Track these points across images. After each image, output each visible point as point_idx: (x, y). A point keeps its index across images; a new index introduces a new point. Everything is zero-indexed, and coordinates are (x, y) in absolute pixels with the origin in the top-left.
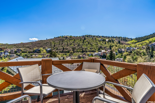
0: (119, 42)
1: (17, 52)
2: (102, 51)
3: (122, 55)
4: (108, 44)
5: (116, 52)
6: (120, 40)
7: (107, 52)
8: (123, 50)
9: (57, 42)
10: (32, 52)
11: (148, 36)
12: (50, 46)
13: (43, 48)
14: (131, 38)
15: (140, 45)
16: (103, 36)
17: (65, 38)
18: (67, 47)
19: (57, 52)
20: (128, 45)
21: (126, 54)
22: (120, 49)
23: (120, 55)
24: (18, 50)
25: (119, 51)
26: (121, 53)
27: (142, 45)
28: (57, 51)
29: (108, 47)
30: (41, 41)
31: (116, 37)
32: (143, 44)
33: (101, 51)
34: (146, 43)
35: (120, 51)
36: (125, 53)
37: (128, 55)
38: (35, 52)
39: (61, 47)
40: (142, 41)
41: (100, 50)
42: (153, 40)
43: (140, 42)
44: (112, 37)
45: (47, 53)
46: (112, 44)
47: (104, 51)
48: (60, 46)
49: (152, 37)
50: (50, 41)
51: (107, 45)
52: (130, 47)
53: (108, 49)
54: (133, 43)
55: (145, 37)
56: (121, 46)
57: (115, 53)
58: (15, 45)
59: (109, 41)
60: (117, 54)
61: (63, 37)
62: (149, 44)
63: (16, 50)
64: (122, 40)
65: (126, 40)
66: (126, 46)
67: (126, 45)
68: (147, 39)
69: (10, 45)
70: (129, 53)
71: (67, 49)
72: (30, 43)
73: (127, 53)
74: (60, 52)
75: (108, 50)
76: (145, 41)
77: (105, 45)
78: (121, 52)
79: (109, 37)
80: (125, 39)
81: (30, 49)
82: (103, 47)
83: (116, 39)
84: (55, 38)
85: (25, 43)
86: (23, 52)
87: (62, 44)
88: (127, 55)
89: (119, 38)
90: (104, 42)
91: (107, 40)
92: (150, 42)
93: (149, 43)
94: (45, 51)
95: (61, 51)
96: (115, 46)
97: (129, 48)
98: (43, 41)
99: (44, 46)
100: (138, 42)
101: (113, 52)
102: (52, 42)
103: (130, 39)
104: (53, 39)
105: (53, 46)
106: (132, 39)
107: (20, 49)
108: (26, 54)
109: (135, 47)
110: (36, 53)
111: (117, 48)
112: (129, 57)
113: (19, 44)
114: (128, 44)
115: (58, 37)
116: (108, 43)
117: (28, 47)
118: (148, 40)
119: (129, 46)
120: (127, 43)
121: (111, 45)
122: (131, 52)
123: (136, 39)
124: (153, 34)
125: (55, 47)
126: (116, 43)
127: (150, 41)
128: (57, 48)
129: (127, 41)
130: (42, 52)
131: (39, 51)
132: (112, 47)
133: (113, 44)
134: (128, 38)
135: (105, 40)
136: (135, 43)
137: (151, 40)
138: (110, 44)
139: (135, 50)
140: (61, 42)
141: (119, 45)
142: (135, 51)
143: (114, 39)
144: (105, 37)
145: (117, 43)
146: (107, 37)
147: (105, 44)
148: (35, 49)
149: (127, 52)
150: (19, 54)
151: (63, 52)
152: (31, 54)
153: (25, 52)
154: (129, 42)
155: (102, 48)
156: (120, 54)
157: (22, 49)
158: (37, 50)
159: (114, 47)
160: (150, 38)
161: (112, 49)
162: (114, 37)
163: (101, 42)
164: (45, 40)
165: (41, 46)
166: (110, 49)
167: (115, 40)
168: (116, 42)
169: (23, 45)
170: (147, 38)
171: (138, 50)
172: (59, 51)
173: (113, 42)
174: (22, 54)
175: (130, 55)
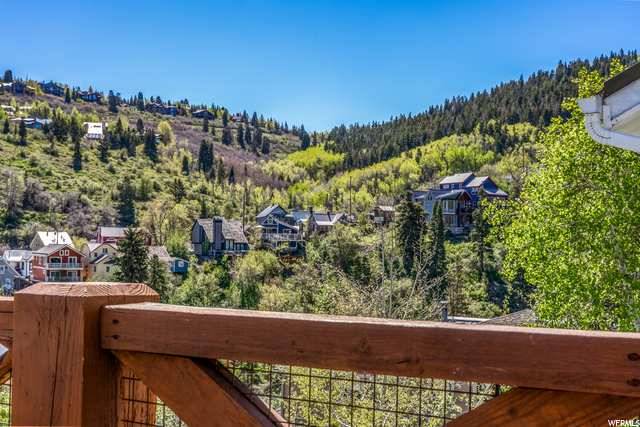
0: (206, 158)
2: (47, 238)
3: (225, 282)
4: (100, 170)
5: (178, 253)
6: (209, 139)
7: (92, 246)
8: (234, 229)
11: (414, 122)
14: (299, 126)
15: (363, 194)
16: (51, 89)
20: (276, 192)
21: (259, 269)
22: (208, 225)
23: (212, 278)
25: (199, 237)
26: (219, 256)
27: (373, 190)
29: (105, 204)
31: (178, 110)
32: (382, 185)
33: (27, 242)
34: (401, 181)
35: (210, 236)
36: (249, 263)
37: (271, 273)
40: (374, 160)
41: (21, 232)
42: (443, 158)
43: (365, 163)
44: (138, 103)
46: (135, 168)
47: (64, 238)
49: (439, 136)
51: (99, 181)
52: (294, 205)
53: (106, 222)
54: (312, 173)
55: (397, 124)
56: (223, 193)
57: (166, 258)
59: (117, 141)
60: (182, 273)
62: (423, 187)
64: (227, 140)
65: (258, 138)
66: (259, 194)
67: (258, 190)
68: (409, 144)
70: (281, 254)
73: (269, 257)
75: (105, 232)
76: (395, 161)
77: (79, 179)
78: (215, 251)
79: (114, 102)
80: (256, 137)
82: (53, 198)
83: (178, 130)
88: (262, 279)
89: (206, 115)
90: (65, 150)
91: (95, 129)
92: (428, 173)
93: (421, 181)
96: (166, 196)
97: (280, 214)
100: (350, 164)
101: (153, 251)
103: (295, 132)
106: (305, 141)
109: (328, 205)
111: (181, 210)
112: (280, 293)
114: (280, 182)
116: (104, 158)
118: (414, 152)
119: (280, 198)
120: (267, 166)
121: (136, 184)
122: (297, 251)
123: (339, 139)
124: (448, 106)
126: (175, 164)
127: (424, 159)
129: (266, 151)
132: (144, 198)
133: (149, 173)
134: (278, 130)
135: (77, 132)
136: (331, 171)
137: (431, 151)
138: (122, 171)
139: (324, 231)
141: (200, 181)
142: (324, 242)
143: (164, 125)
144: (72, 97)
145: (186, 167)
146: (95, 98)
147: (77, 166)
149: (264, 246)
154: (285, 165)
155: (43, 209)
156: (206, 265)
159: (158, 203)
160: (425, 140)
161: (144, 218)
162: (158, 108)
163: (36, 150)
166: (127, 218)
167: (165, 139)
168: (178, 150)
170: (409, 134)
171: (351, 232)
173: (151, 152)
175: (287, 273)
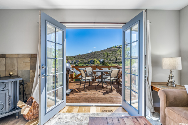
1: (76, 63)
9: (109, 53)
10: (87, 63)
12: (103, 57)
13: (97, 59)
17: (118, 48)
18: (120, 58)
19: (110, 63)
24: (77, 61)
28: (110, 61)
30: (95, 52)
38: (90, 62)
39: (114, 58)
45: (100, 63)
48: (113, 56)
50: (103, 52)
58: (74, 57)
61: (116, 47)
63: (75, 61)
69: (71, 57)
71: (120, 60)
72: (86, 54)
74: (113, 63)
81: (86, 60)
84: (107, 48)
85: (82, 55)
86: (80, 63)
87: (115, 54)
94: (98, 62)
95: (114, 61)
98: (96, 52)
99: (97, 57)
102: (105, 53)
104: (106, 50)
105: (106, 57)
107: (78, 60)
108: (82, 64)
110: (91, 64)
113: (77, 56)
115: (111, 48)
117: (84, 58)
125: (108, 58)
128: (110, 59)
130: (96, 63)
131: (93, 61)
140: (114, 52)
148: (90, 60)
150: (77, 64)
151: (116, 63)
152: (86, 64)
153: (82, 63)
157: (79, 60)
158: (92, 61)
164: (98, 52)
165: (95, 57)
169: (80, 56)
172: (112, 61)
174: (80, 64)
